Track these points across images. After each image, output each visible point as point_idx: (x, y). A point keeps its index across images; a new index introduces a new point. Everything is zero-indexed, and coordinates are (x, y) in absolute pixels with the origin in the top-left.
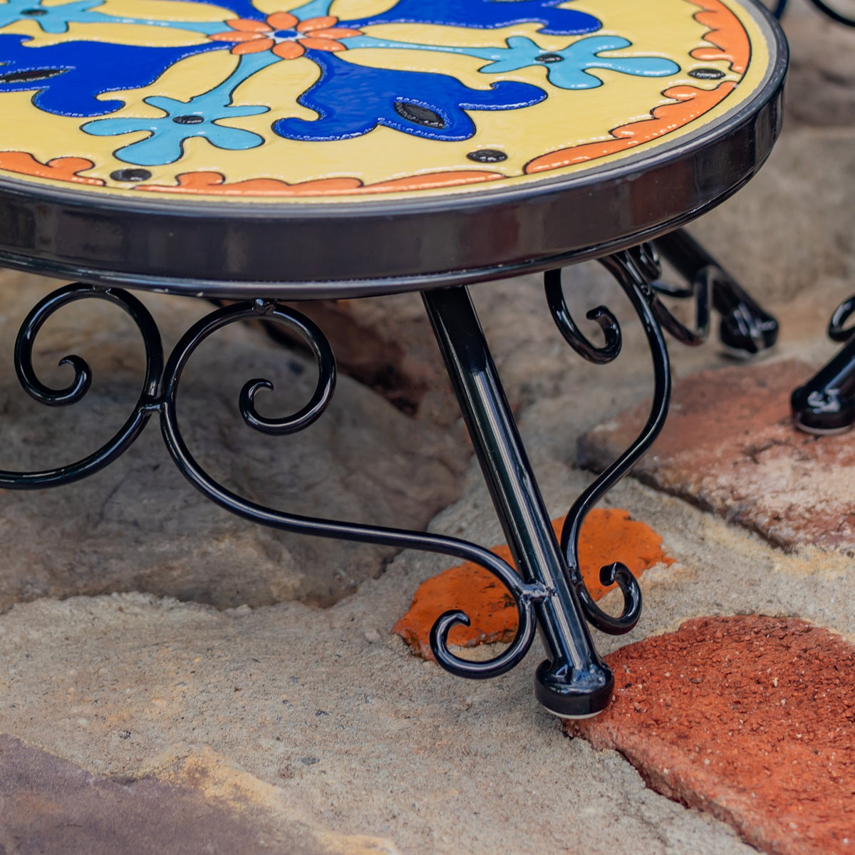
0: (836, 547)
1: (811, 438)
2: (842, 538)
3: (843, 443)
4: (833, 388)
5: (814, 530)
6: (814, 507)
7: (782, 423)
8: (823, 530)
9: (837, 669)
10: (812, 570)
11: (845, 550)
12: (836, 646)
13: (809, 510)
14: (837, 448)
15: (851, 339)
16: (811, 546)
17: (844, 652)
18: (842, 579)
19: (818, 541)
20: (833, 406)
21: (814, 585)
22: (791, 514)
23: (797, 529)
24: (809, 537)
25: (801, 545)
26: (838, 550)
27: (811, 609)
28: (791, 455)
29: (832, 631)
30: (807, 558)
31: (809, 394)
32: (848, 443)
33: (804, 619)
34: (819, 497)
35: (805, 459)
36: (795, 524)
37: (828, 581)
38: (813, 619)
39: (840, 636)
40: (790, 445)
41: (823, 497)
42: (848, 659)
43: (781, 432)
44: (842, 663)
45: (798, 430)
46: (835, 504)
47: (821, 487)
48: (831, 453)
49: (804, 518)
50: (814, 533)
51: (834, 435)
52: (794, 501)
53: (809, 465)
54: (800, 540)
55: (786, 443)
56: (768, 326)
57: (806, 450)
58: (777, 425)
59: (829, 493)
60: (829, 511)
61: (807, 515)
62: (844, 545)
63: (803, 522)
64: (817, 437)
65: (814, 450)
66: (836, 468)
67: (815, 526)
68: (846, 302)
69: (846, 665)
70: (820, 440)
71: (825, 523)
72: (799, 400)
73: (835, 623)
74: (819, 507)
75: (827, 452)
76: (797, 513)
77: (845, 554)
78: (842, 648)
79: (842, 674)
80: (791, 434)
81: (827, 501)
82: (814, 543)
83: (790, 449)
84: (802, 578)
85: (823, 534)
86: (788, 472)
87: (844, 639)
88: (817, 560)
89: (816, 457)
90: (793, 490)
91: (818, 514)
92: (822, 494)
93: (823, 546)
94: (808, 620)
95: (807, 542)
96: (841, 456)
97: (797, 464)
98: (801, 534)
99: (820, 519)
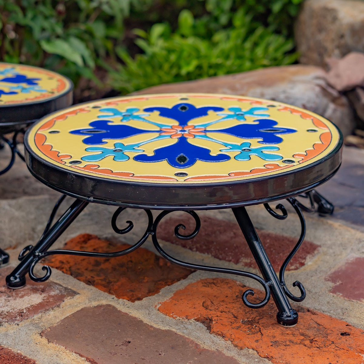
0: (14, 323)
1: (12, 290)
2: (16, 320)
3: (21, 291)
4: (17, 275)
5: (8, 318)
6: (9, 311)
7: (4, 286)
8: (10, 318)
9: (9, 360)
10: (6, 330)
11: (16, 323)
12: (10, 353)
13: (7, 312)
14: (19, 293)
15: (23, 260)
16: (6, 323)
17: (12, 355)
18: (15, 332)
19: (9, 321)
20: (18, 280)
21: (6, 335)
22: (2, 314)
23: (3, 318)
24: (6, 320)
25: (4, 323)
26: (14, 324)
27: (4, 342)
28: (5, 296)
29: (10, 348)
30: (5, 327)
31: (10, 277)
32: (23, 291)
33: (2, 346)
34: (11, 308)
35: (9, 297)
36: (2, 317)
37: (11, 333)
38: (5, 345)
39: (11, 350)
40: (6, 293)
41: (13, 308)
42: (13, 357)
43: (3, 289)
44: (11, 358)
45: (8, 288)
46: (16, 310)
47: (12, 305)
48: (17, 294)
49: (5, 315)
50: (8, 319)
51: (19, 289)
52: (3, 310)
53: (10, 299)
54: (3, 322)
55: (5, 292)
56: (6, 256)
57: (10, 294)
58: (2, 287)
59: (14, 307)
60: (13, 312)
61: (7, 314)
62: (16, 322)
63: (5, 316)
64: (14, 290)
65: (12, 294)
66: (18, 299)
67: (9, 317)
68: (24, 249)
69: (12, 359)
70: (15, 290)
71: (12, 316)
72: (8, 279)
73: (11, 346)
74: (11, 311)
75: (16, 294)
76: (4, 313)
77: (16, 325)
78: (11, 354)
79: (10, 361)
80: (6, 289)
81: (14, 309)
82: (7, 322)
83: (5, 294)
84: (3, 333)
85: (11, 319)
86: (3, 301)
87: (13, 351)
88: (8, 327)
89: (13, 296)
90: (4, 306)
91: (10, 313)
92: (12, 307)
93: (10, 323)
94: (3, 346)
95: (5, 322)
96: (20, 295)
97: (6, 298)
98: (4, 320)
99: (11, 315)
